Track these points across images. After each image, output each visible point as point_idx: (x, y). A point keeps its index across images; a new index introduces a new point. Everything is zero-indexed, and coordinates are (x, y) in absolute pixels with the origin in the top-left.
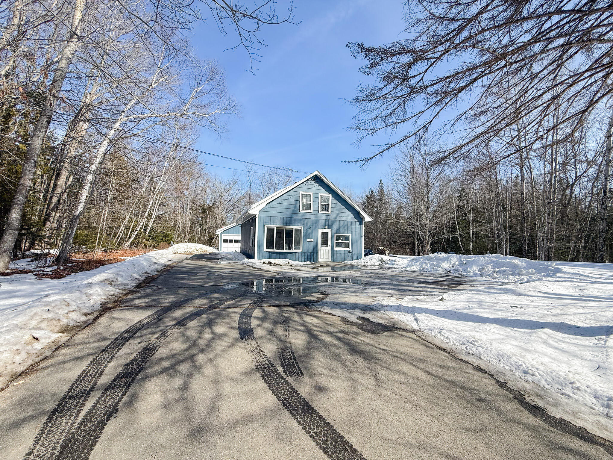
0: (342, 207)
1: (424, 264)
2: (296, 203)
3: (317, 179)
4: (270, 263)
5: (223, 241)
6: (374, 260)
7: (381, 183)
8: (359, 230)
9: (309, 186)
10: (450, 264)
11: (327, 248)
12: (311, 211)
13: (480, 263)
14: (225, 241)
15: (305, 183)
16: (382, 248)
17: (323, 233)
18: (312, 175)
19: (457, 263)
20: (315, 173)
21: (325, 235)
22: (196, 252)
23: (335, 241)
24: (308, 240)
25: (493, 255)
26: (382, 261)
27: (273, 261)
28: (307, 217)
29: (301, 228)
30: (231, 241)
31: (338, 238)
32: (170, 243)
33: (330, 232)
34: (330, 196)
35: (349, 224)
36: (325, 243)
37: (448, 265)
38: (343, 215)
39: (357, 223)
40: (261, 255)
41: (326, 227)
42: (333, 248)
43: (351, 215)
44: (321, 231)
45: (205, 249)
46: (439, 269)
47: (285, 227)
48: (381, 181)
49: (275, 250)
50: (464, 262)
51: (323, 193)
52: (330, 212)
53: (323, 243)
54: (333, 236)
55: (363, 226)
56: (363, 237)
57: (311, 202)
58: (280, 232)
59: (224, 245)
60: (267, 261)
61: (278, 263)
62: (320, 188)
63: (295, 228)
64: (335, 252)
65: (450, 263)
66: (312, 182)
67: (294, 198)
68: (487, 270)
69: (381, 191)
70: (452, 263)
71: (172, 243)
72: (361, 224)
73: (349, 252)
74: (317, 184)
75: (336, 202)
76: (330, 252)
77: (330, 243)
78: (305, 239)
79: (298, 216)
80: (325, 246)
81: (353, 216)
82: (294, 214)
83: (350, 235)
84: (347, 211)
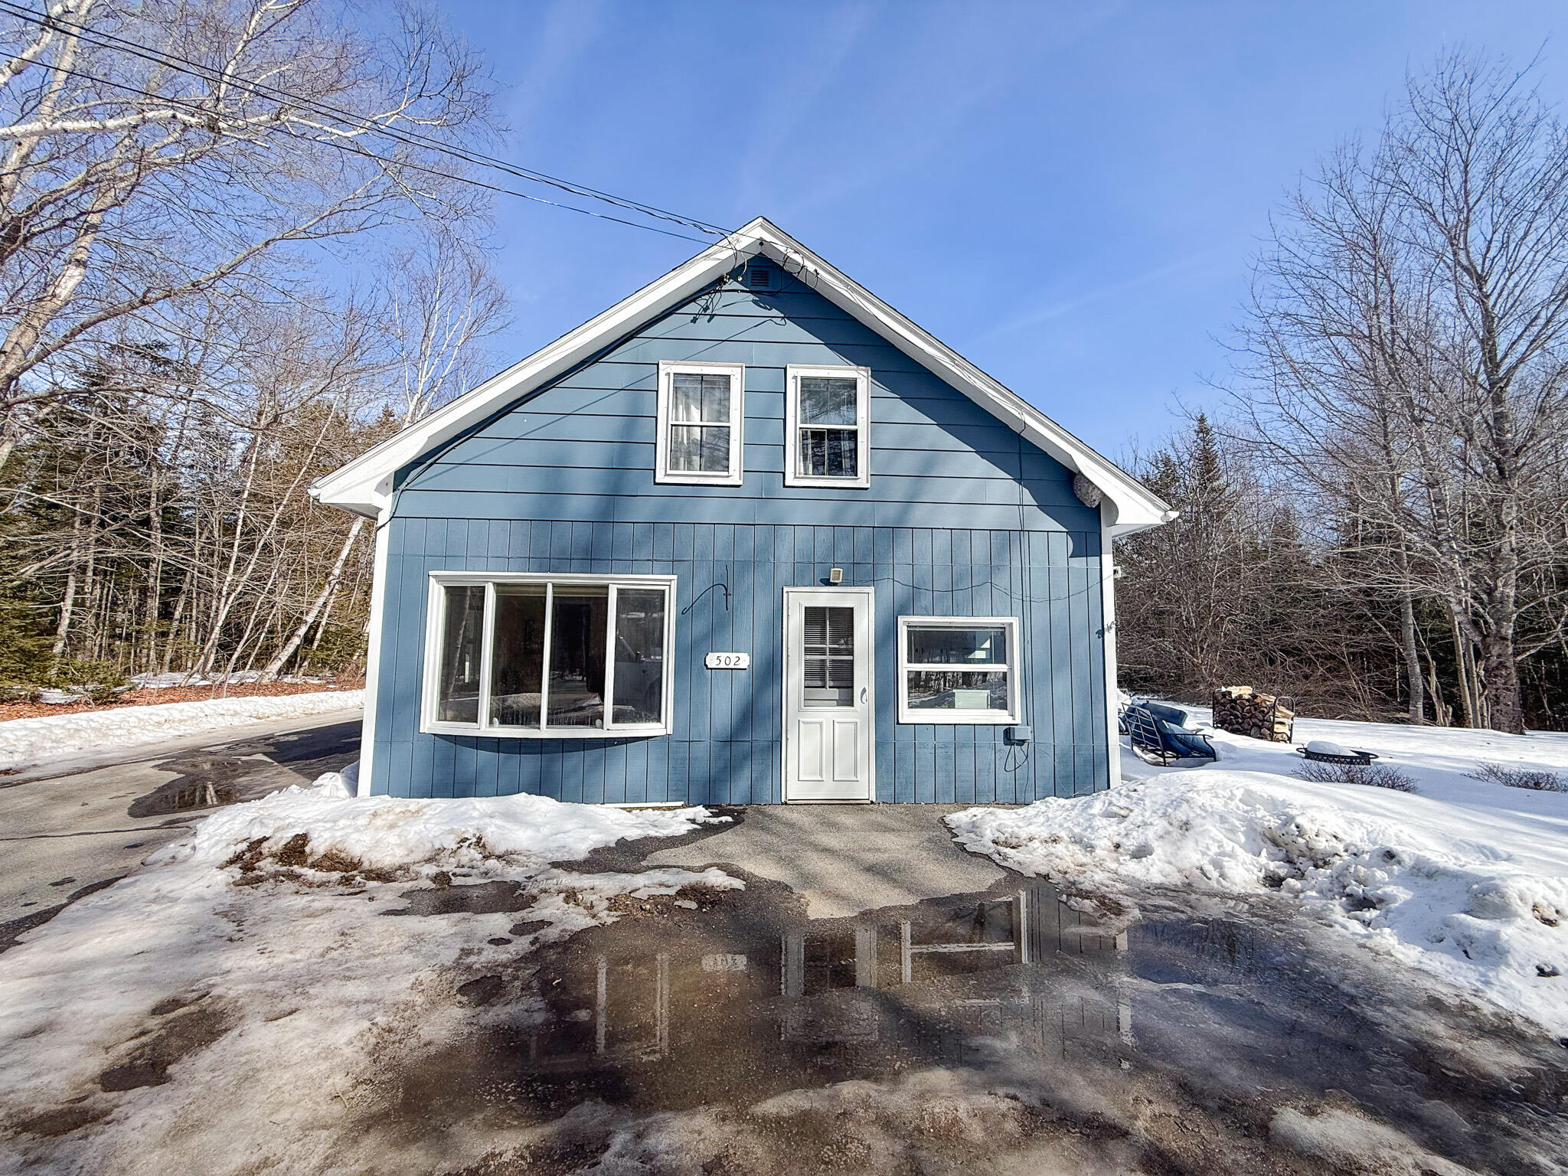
0: (950, 441)
2: (628, 429)
7: (1203, 430)
8: (1078, 584)
9: (719, 328)
15: (693, 308)
16: (1246, 691)
17: (814, 616)
18: (728, 255)
20: (749, 237)
21: (832, 625)
23: (905, 667)
24: (712, 660)
28: (710, 510)
29: (667, 583)
31: (926, 644)
34: (861, 376)
35: (1000, 543)
36: (834, 674)
38: (960, 491)
39: (1062, 543)
40: (401, 755)
41: (837, 573)
42: (885, 703)
43: (1008, 488)
44: (798, 601)
47: (553, 579)
48: (1202, 420)
49: (484, 725)
51: (815, 362)
52: (862, 480)
53: (815, 675)
54: (886, 637)
55: (1108, 559)
56: (1110, 637)
62: (793, 331)
63: (615, 583)
66: (738, 301)
67: (618, 403)
69: (1207, 462)
72: (1087, 544)
73: (1008, 734)
74: (774, 312)
75: (905, 411)
76: (867, 739)
77: (864, 677)
78: (691, 655)
79: (641, 510)
80: (835, 693)
81: (1028, 498)
82: (614, 496)
83: (1015, 621)
84: (981, 466)
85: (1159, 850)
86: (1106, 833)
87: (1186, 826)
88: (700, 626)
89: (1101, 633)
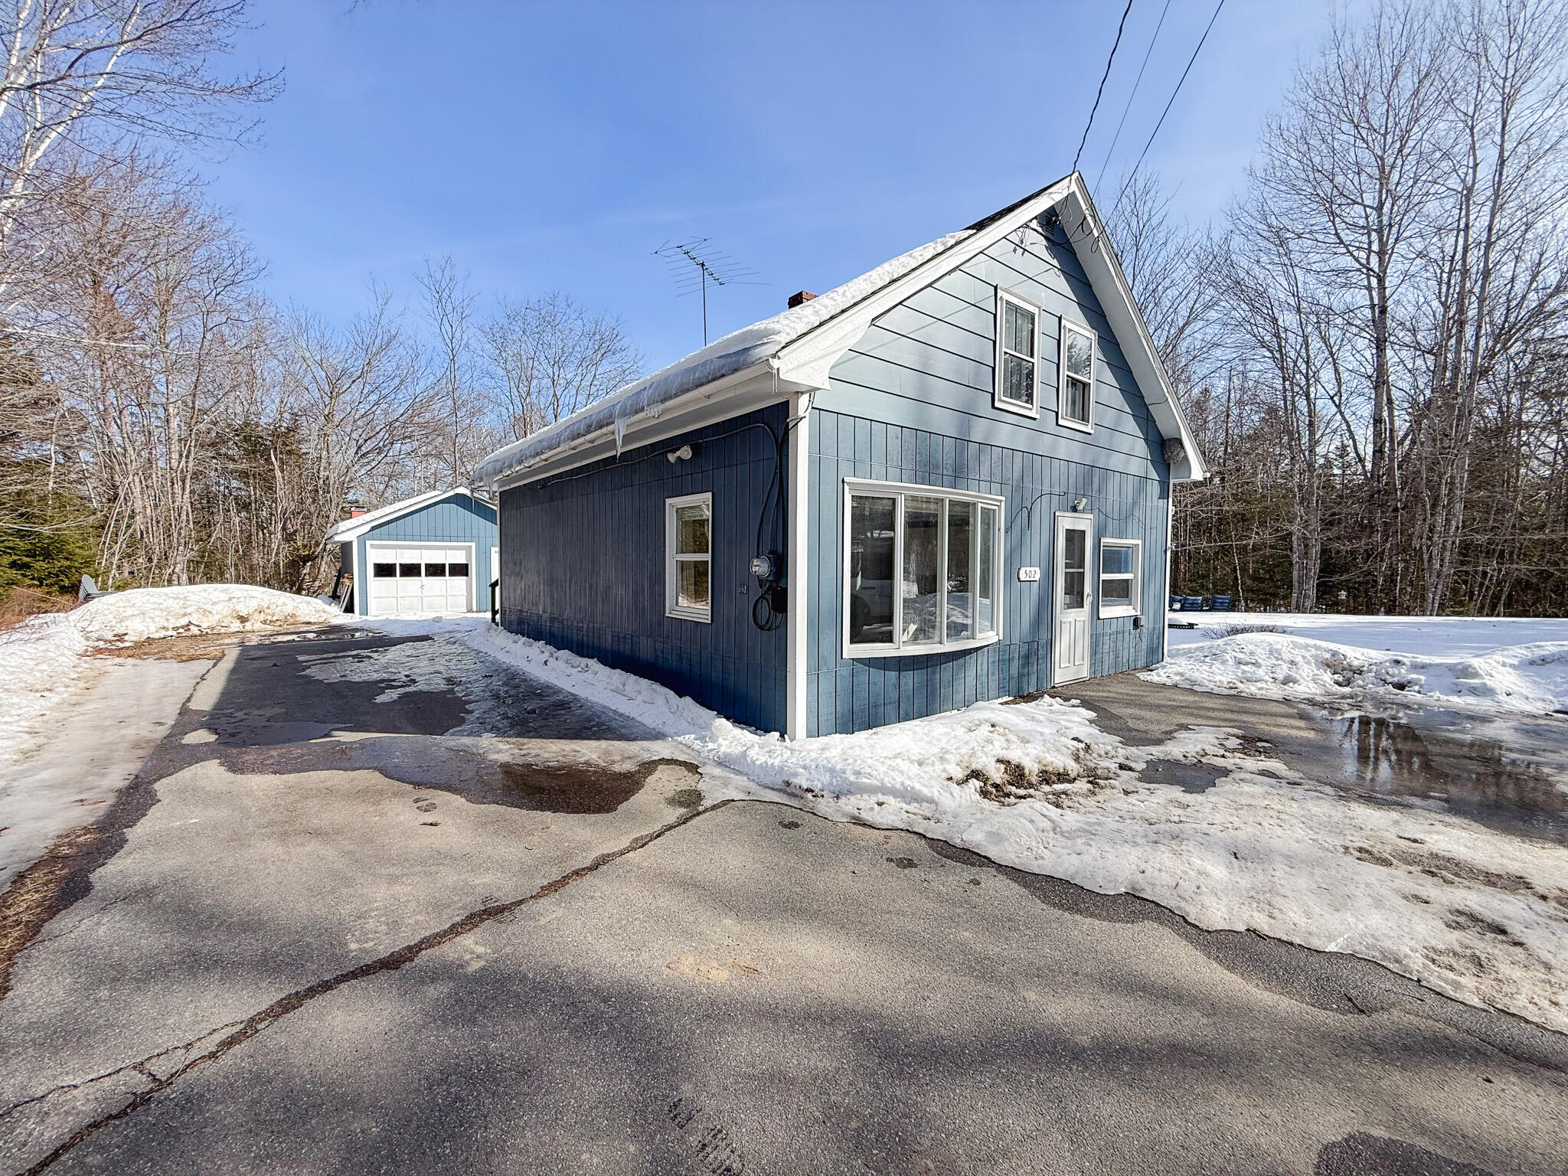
0: (1122, 402)
3: (1055, 232)
5: (371, 571)
8: (1160, 518)
9: (1029, 264)
11: (1079, 615)
12: (1033, 410)
14: (384, 570)
15: (1015, 237)
17: (1070, 537)
22: (236, 626)
23: (1102, 577)
24: (1022, 573)
28: (1022, 439)
29: (999, 503)
30: (410, 570)
31: (1111, 559)
32: (74, 589)
33: (1089, 527)
34: (1093, 339)
35: (1137, 486)
36: (1073, 584)
38: (1126, 444)
39: (1156, 488)
40: (826, 685)
41: (1079, 503)
42: (1095, 604)
43: (1140, 444)
44: (1064, 524)
45: (289, 610)
47: (945, 494)
49: (902, 643)
51: (1074, 319)
52: (1091, 427)
53: (1069, 584)
54: (1096, 553)
55: (1171, 500)
57: (1036, 362)
58: (920, 525)
59: (378, 586)
63: (980, 501)
64: (1102, 629)
66: (1037, 243)
71: (88, 584)
72: (1164, 495)
73: (1135, 623)
74: (1055, 262)
75: (1107, 374)
76: (1088, 634)
77: (1087, 586)
78: (1010, 569)
80: (1075, 599)
81: (1147, 452)
82: (972, 415)
83: (1139, 542)
84: (1134, 427)
88: (1016, 539)
89: (1165, 552)
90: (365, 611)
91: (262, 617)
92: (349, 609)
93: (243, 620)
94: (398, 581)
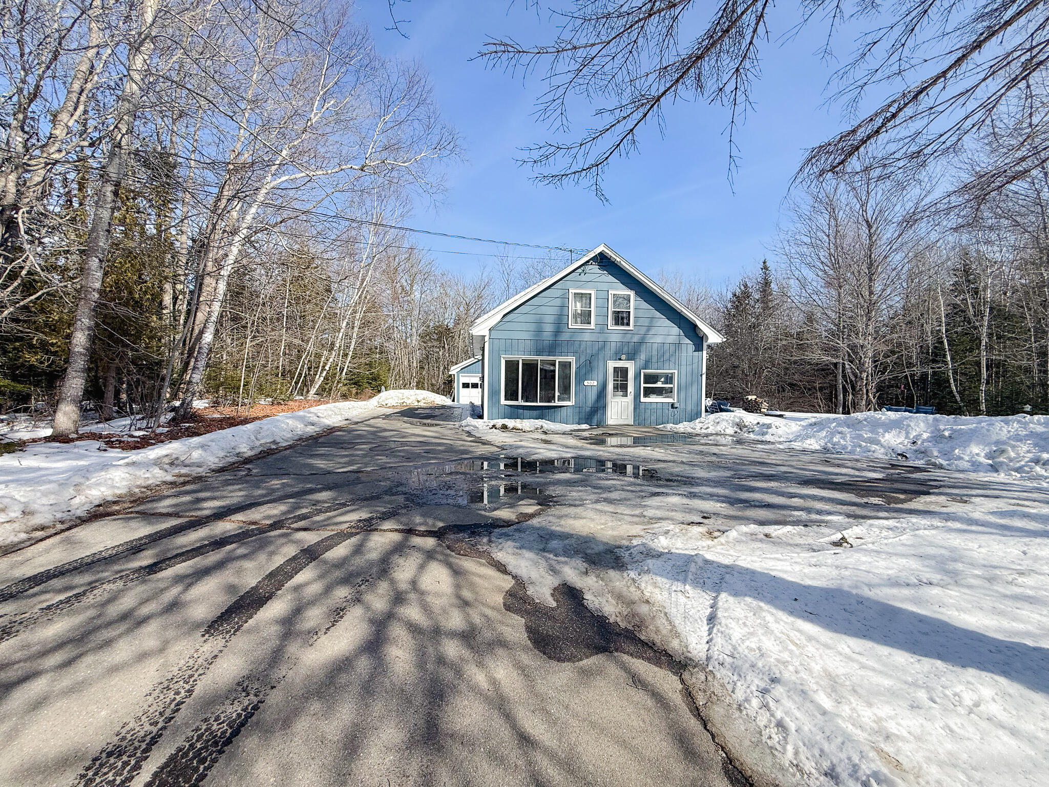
0: (658, 314)
1: (838, 436)
2: (562, 311)
3: (603, 261)
4: (504, 427)
5: (461, 385)
6: (723, 425)
7: (765, 268)
8: (696, 361)
9: (588, 277)
10: (907, 437)
11: (625, 399)
12: (592, 326)
13: (994, 438)
14: (466, 386)
15: (580, 271)
16: (754, 397)
17: (616, 369)
18: (592, 255)
19: (925, 436)
20: (598, 250)
21: (621, 373)
23: (643, 385)
24: (586, 383)
25: (1036, 417)
26: (741, 426)
27: (511, 423)
28: (587, 337)
29: (572, 359)
30: (474, 386)
31: (650, 379)
32: (379, 390)
33: (631, 366)
34: (632, 294)
35: (672, 348)
36: (622, 387)
37: (902, 438)
38: (661, 331)
39: (691, 347)
40: (495, 410)
41: (623, 357)
42: (637, 397)
43: (675, 330)
44: (612, 365)
45: (432, 399)
46: (874, 447)
47: (539, 358)
48: (764, 263)
49: (520, 402)
50: (947, 434)
51: (616, 289)
52: (631, 327)
53: (616, 388)
54: (637, 376)
55: (705, 352)
56: (704, 377)
57: (593, 309)
58: (530, 367)
59: (464, 392)
60: (499, 422)
61: (519, 426)
62: (611, 278)
63: (558, 359)
64: (642, 406)
65: (907, 433)
66: (594, 268)
67: (558, 302)
68: (1013, 455)
69: (767, 283)
70: (913, 434)
71: (383, 388)
72: (699, 348)
73: (673, 406)
74: (605, 272)
75: (645, 305)
76: (631, 407)
77: (631, 388)
78: (579, 381)
79: (565, 337)
80: (621, 393)
81: (682, 333)
82: (557, 332)
83: (676, 371)
84: (668, 323)
85: (711, 428)
86: (698, 426)
87: (718, 423)
88: (583, 371)
89: (701, 375)
90: (458, 401)
91: (424, 401)
92: (453, 401)
93: (418, 401)
94: (471, 390)
